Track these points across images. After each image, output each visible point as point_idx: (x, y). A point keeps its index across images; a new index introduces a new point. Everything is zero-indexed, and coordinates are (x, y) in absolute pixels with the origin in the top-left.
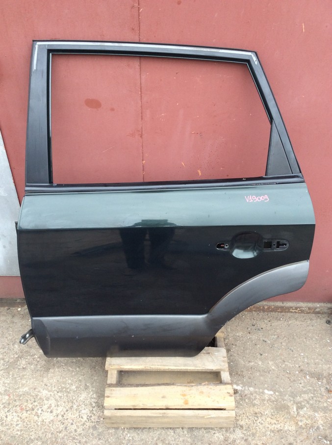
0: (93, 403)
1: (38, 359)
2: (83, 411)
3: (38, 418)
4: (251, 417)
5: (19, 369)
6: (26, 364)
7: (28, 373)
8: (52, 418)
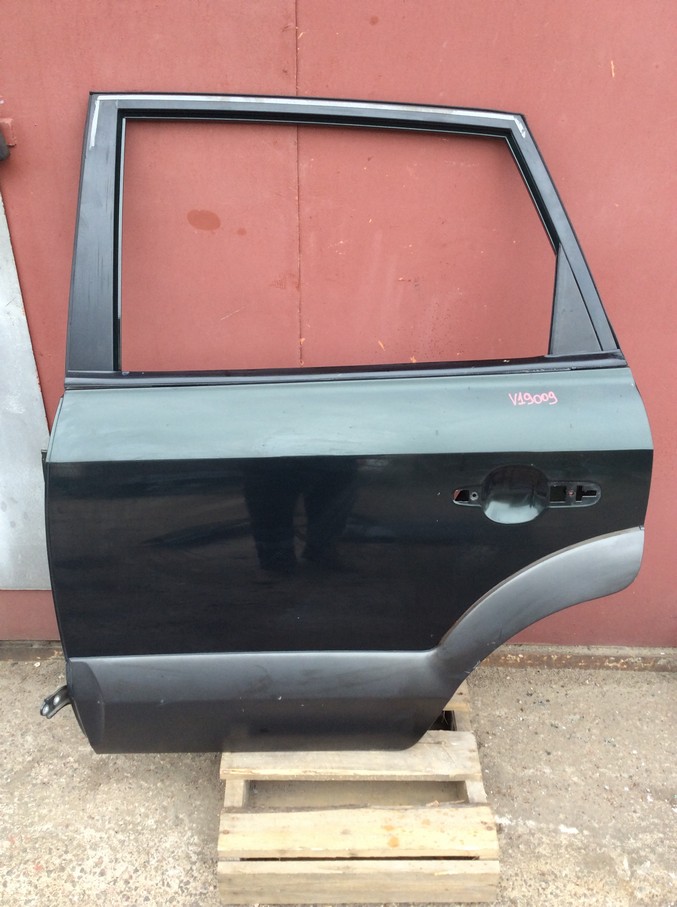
0: (193, 855)
1: (76, 765)
2: (171, 872)
3: (74, 886)
4: (532, 882)
5: (34, 785)
6: (50, 775)
7: (53, 792)
8: (103, 886)
